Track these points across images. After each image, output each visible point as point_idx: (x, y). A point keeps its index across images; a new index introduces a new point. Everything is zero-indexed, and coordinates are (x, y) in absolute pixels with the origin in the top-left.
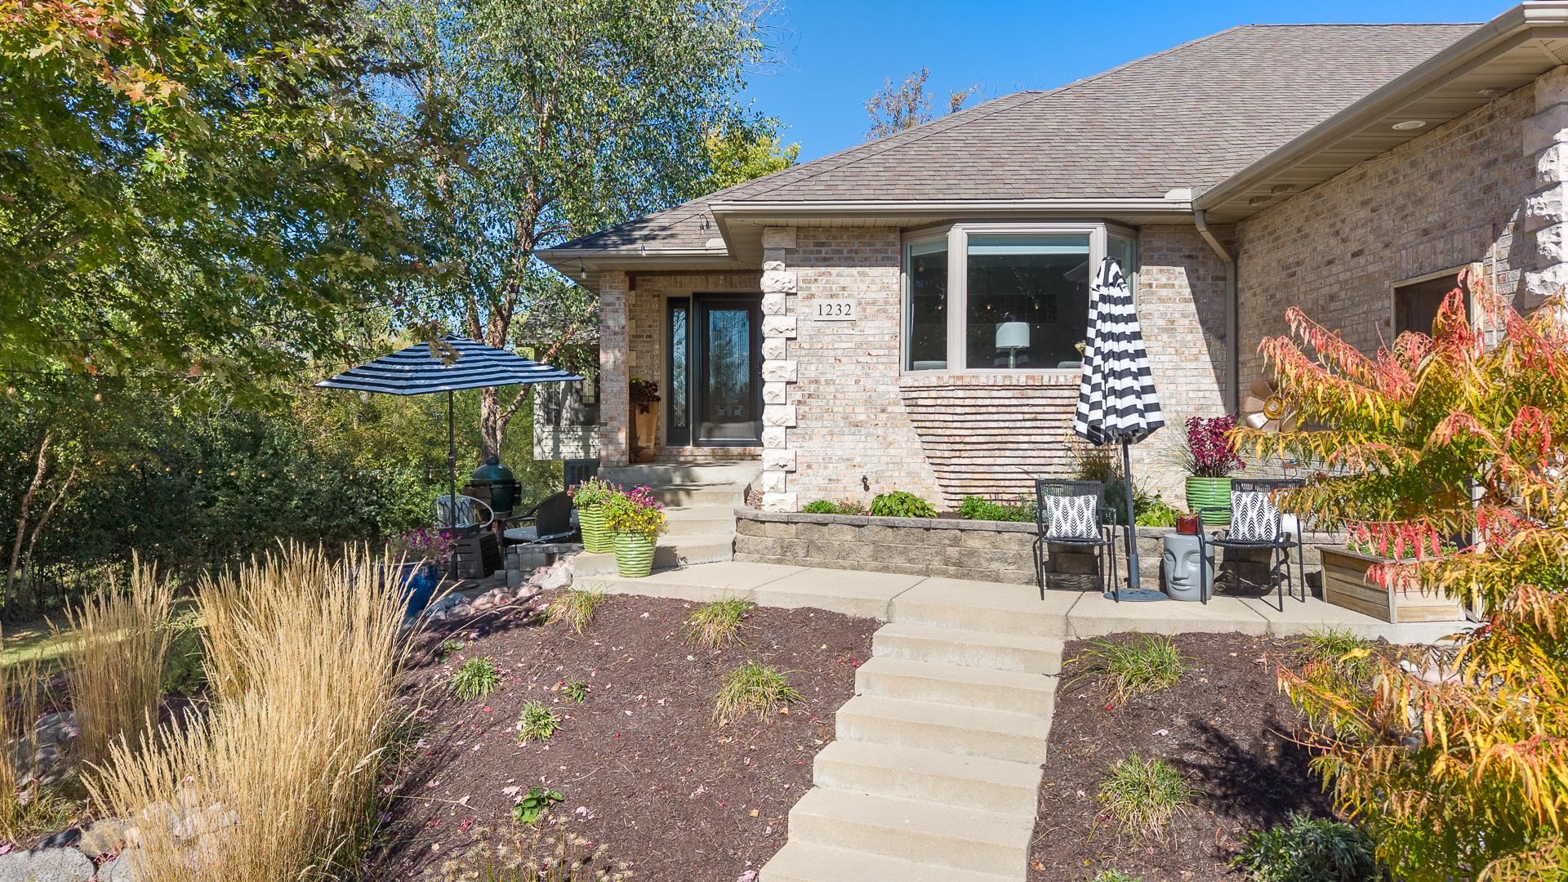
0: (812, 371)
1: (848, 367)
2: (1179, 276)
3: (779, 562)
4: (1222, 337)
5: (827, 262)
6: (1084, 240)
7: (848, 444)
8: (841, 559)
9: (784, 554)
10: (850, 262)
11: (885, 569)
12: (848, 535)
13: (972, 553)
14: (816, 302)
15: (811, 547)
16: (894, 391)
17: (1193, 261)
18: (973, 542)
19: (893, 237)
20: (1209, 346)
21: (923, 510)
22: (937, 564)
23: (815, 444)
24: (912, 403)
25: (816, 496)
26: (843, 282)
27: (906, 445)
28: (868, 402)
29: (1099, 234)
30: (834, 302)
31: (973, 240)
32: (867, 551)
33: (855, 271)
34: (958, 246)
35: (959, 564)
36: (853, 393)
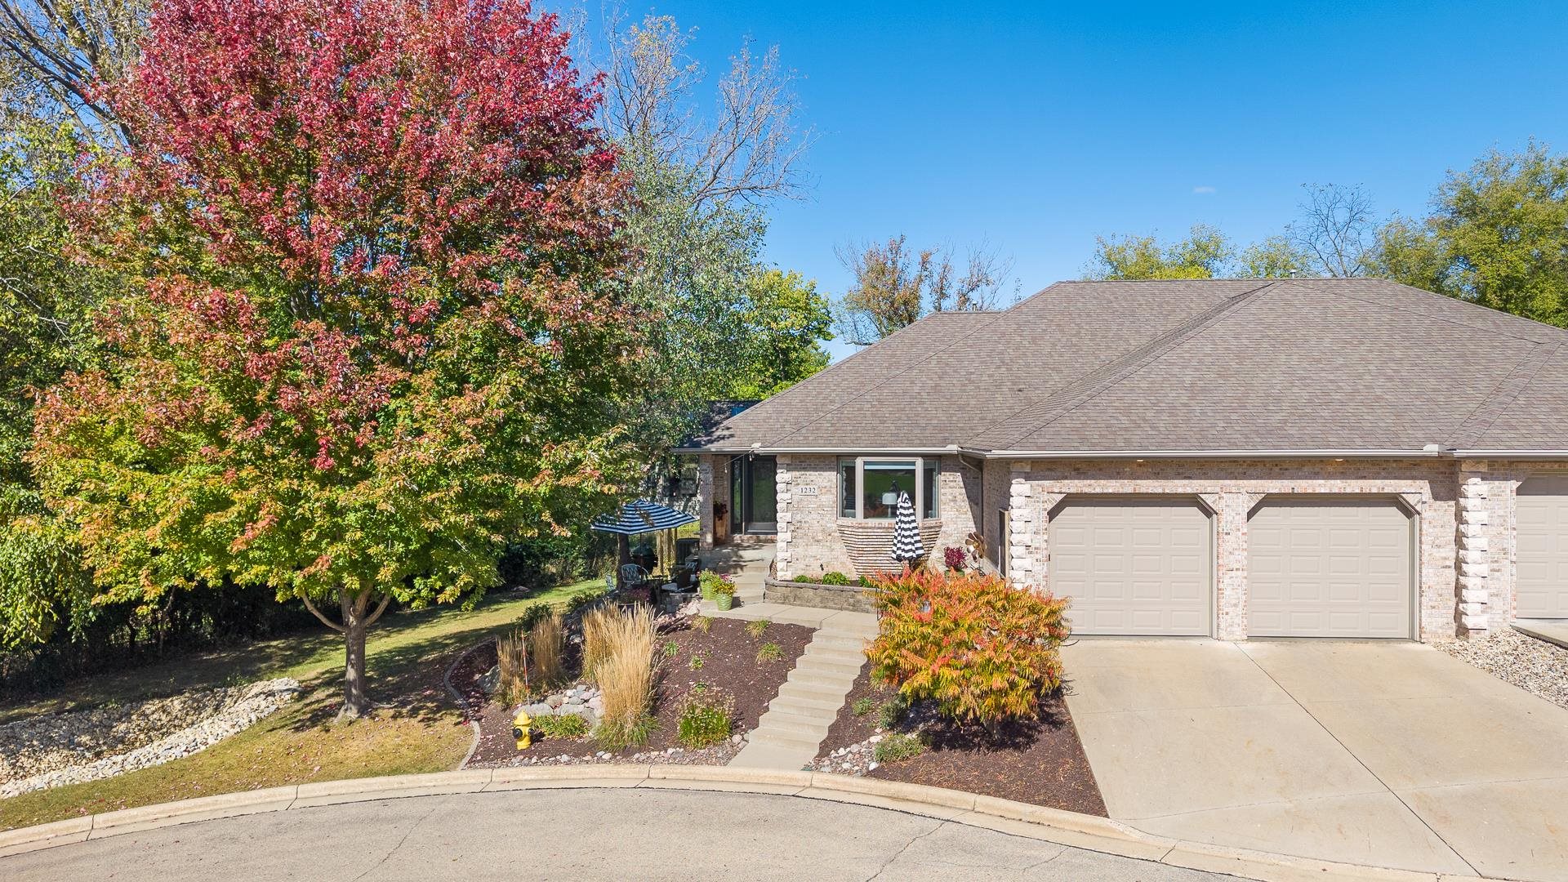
0: (798, 517)
1: (814, 516)
2: (958, 476)
3: (783, 603)
4: (977, 504)
5: (805, 469)
6: (913, 464)
7: (814, 550)
8: (808, 603)
9: (785, 600)
10: (815, 470)
11: (825, 607)
12: (811, 593)
13: (859, 601)
14: (800, 487)
15: (795, 597)
16: (834, 527)
17: (964, 471)
18: (859, 597)
19: (833, 459)
20: (971, 508)
21: (844, 581)
22: (845, 605)
23: (800, 550)
24: (842, 532)
25: (800, 573)
26: (812, 478)
27: (840, 548)
28: (823, 531)
29: (919, 462)
30: (808, 487)
31: (866, 463)
32: (818, 599)
33: (817, 473)
34: (859, 463)
35: (854, 606)
36: (816, 527)
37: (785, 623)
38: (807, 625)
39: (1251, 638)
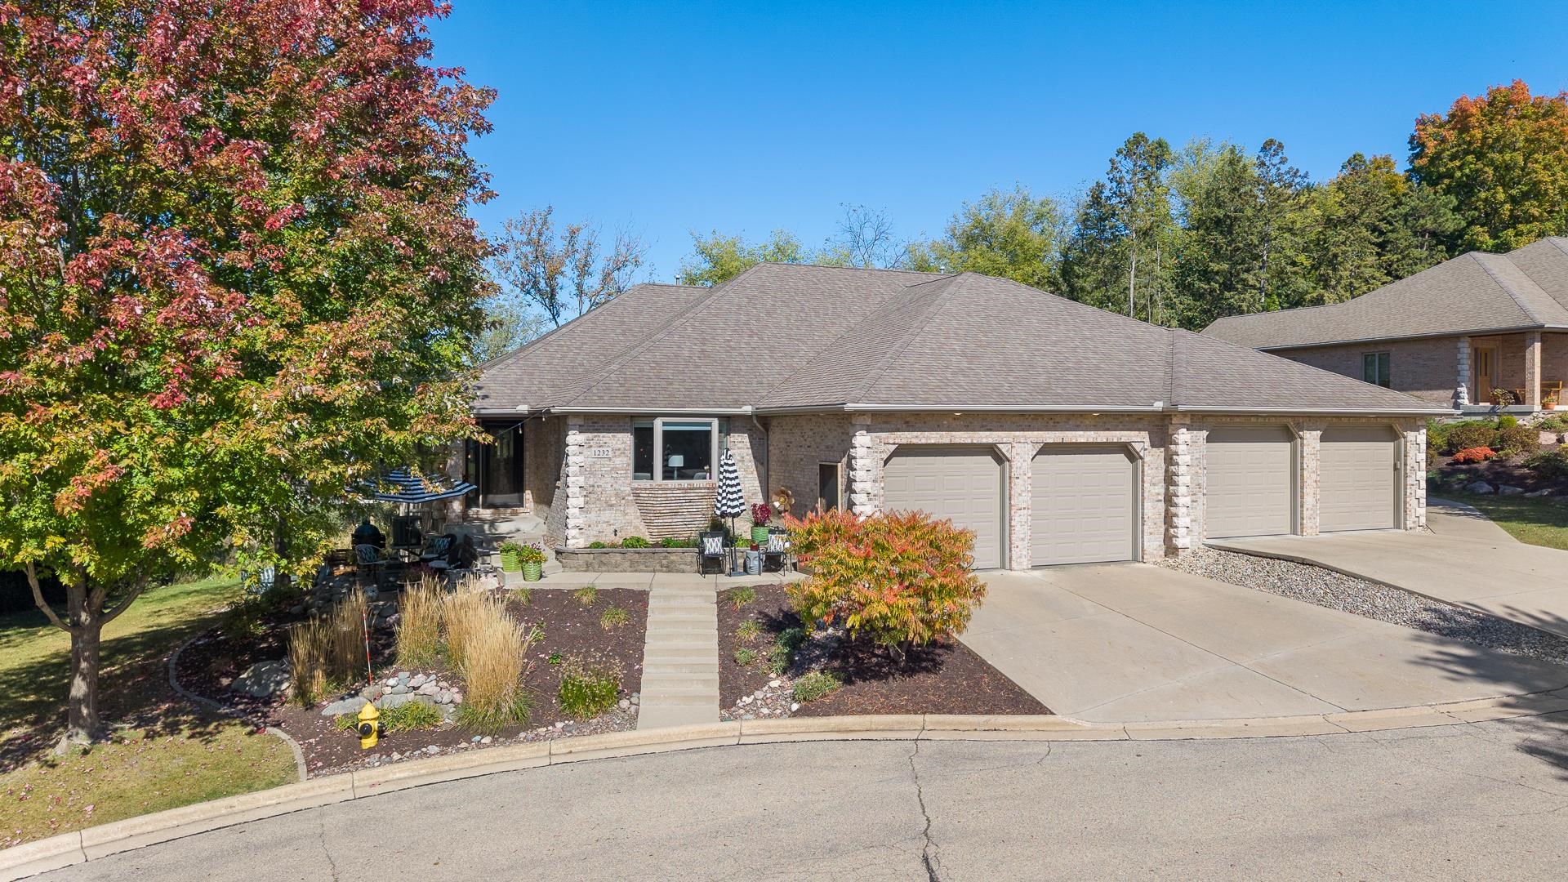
0: (591, 482)
1: (608, 479)
2: (745, 438)
3: (586, 571)
4: (762, 464)
5: (598, 431)
6: (710, 424)
7: (608, 515)
8: (616, 568)
9: (588, 567)
10: (609, 431)
11: (636, 571)
12: (619, 557)
13: (672, 562)
14: (593, 449)
15: (602, 563)
16: (628, 490)
17: (751, 432)
18: (673, 558)
19: (627, 420)
20: (757, 467)
21: (646, 545)
22: (658, 567)
23: (593, 516)
24: (637, 495)
25: (593, 540)
26: (605, 440)
27: (633, 512)
28: (617, 495)
29: (715, 422)
30: (601, 449)
31: (665, 424)
32: (627, 564)
33: (610, 435)
34: (659, 427)
35: (667, 567)
36: (610, 491)
37: (610, 588)
38: (636, 588)
39: (1035, 567)
